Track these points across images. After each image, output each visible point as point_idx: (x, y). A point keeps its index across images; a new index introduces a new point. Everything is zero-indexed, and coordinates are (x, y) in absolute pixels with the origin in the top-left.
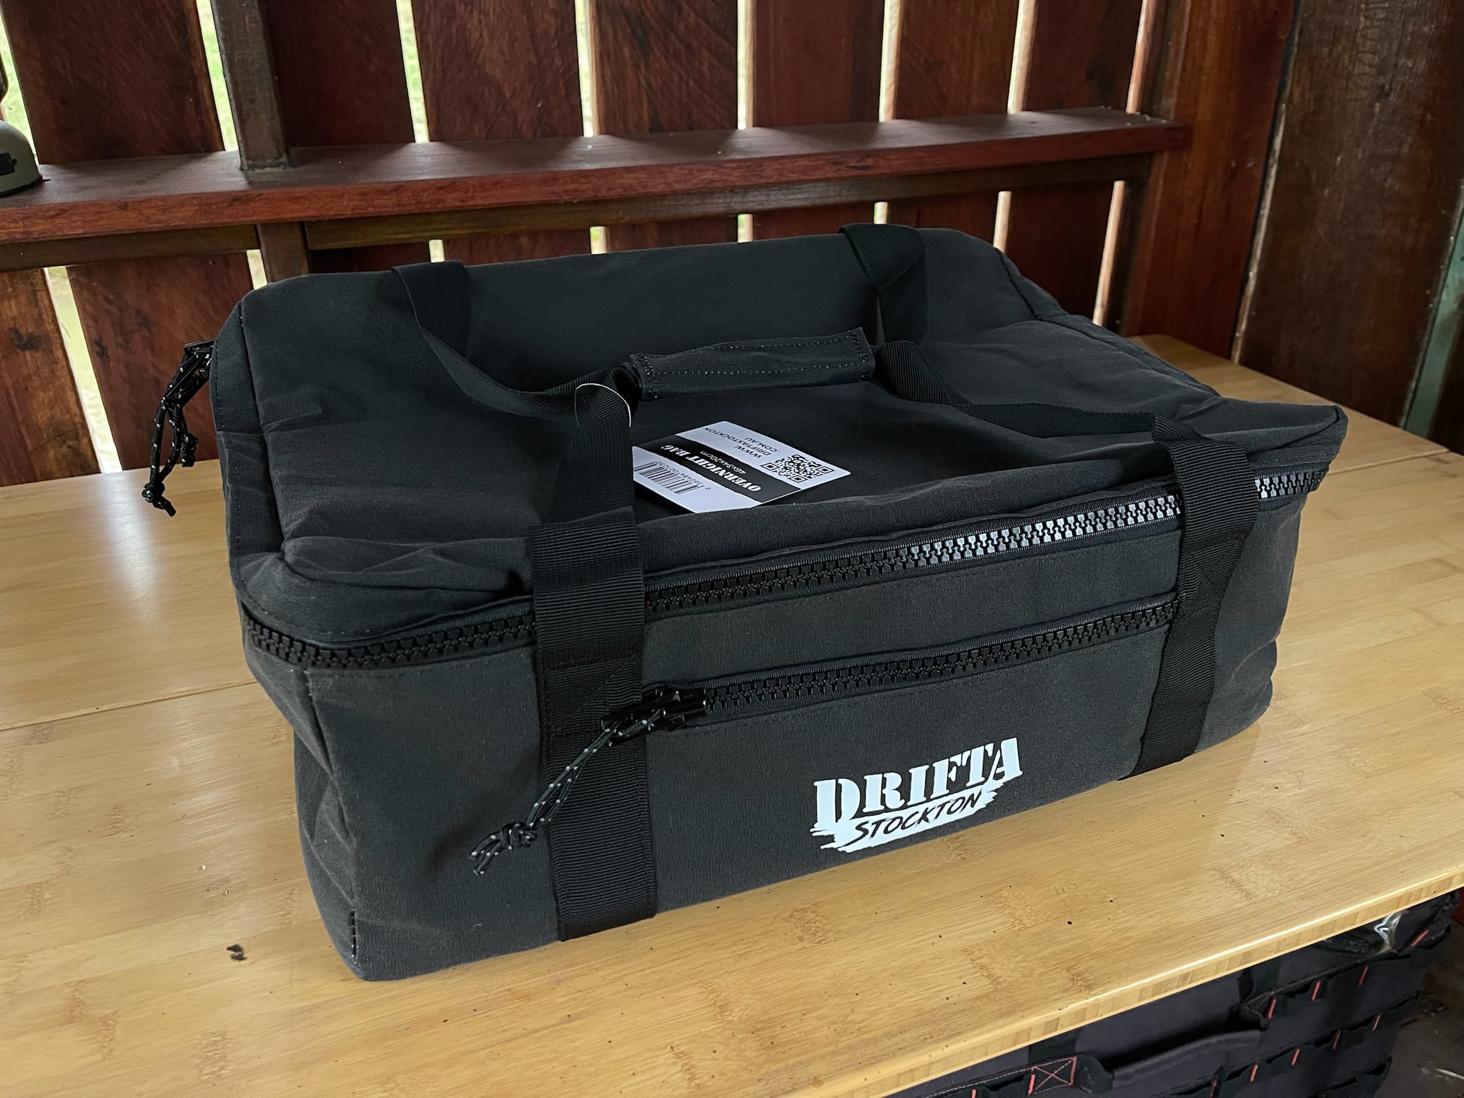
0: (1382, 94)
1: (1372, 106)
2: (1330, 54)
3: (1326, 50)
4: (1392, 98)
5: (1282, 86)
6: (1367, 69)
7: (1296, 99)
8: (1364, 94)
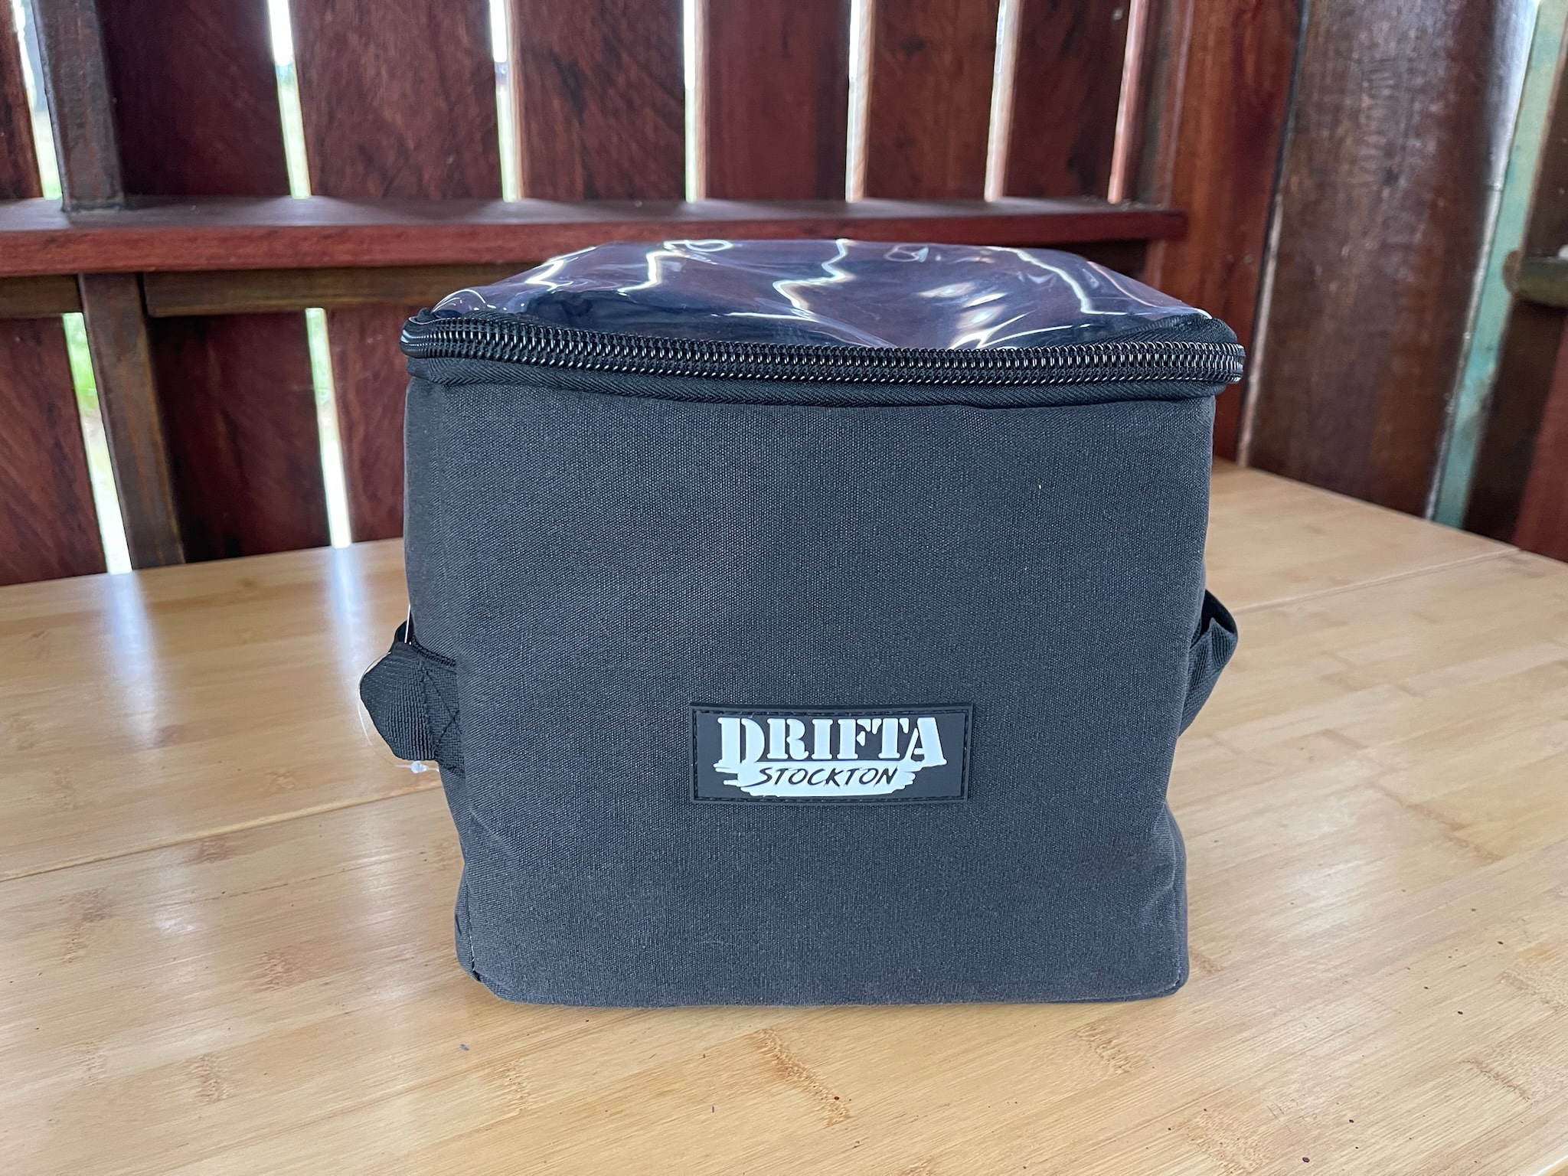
0: (1390, 178)
1: (1380, 191)
2: (1331, 137)
3: (1325, 133)
4: (1403, 182)
5: (1277, 175)
6: (1373, 152)
7: (1294, 188)
8: (1369, 178)
